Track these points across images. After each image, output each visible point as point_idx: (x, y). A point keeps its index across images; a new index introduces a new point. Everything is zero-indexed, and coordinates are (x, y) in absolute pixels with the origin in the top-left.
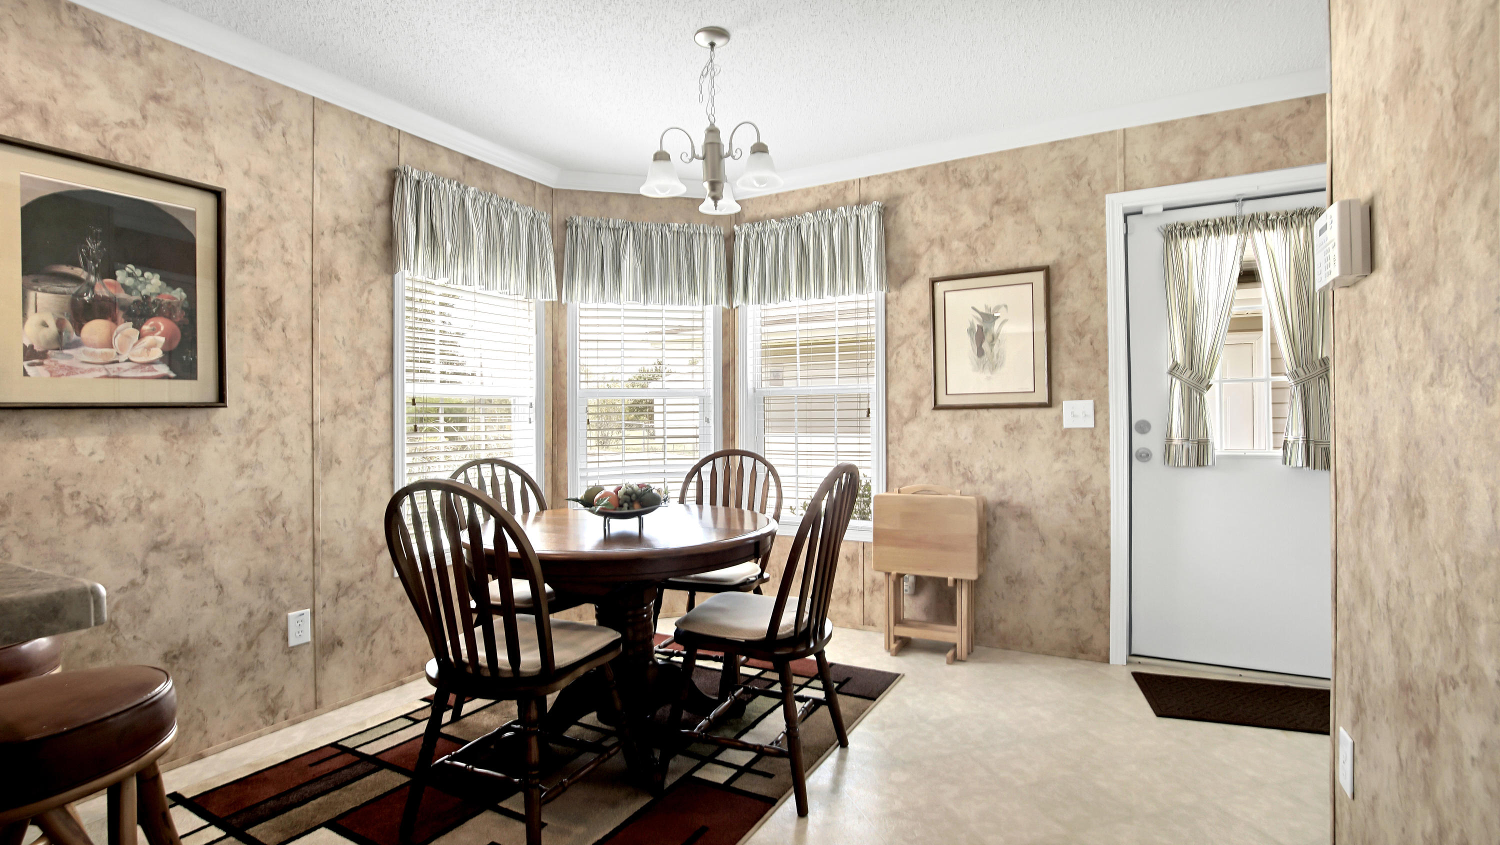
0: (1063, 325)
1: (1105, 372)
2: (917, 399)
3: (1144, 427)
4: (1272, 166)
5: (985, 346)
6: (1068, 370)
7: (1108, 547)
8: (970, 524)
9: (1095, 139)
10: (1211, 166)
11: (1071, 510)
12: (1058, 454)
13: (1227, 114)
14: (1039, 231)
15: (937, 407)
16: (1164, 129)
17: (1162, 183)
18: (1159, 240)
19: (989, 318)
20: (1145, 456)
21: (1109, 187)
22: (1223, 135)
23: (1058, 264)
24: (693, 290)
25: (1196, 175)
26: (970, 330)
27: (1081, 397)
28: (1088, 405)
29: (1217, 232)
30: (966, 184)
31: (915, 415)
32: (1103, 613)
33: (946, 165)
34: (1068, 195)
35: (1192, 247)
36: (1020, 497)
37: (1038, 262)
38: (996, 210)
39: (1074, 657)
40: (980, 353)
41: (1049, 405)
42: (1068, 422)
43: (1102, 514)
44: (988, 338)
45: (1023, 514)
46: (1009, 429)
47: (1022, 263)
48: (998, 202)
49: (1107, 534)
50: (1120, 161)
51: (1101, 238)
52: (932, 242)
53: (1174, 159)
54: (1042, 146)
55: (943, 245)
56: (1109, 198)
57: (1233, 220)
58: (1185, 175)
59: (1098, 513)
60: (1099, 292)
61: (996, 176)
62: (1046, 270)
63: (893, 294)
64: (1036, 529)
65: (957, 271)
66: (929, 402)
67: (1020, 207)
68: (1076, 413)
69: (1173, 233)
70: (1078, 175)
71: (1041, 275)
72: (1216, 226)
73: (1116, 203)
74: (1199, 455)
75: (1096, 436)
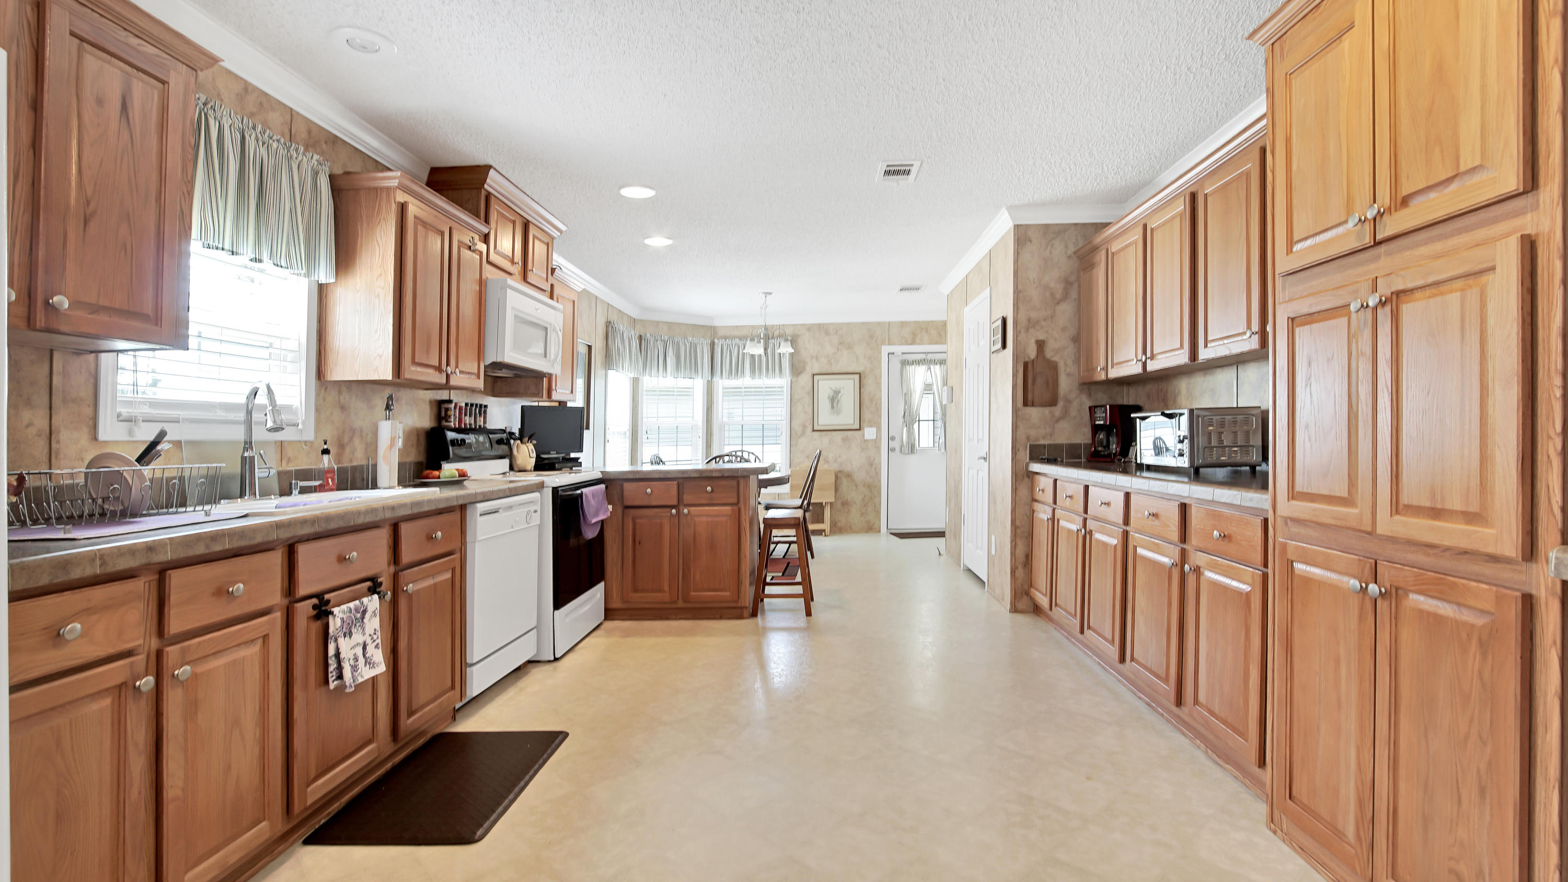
0: (865, 398)
1: (880, 417)
2: (804, 426)
3: (893, 438)
4: (936, 343)
5: (835, 404)
6: (867, 415)
7: (880, 486)
8: (832, 479)
9: (879, 324)
10: (918, 340)
11: (867, 472)
12: (863, 449)
14: (857, 358)
15: (814, 430)
16: (903, 324)
17: (902, 344)
18: (899, 365)
19: (837, 392)
20: (893, 450)
21: (883, 343)
22: (922, 329)
23: (864, 372)
24: (696, 371)
25: (913, 343)
26: (829, 397)
27: (871, 426)
28: (874, 430)
29: (919, 364)
30: (827, 333)
31: (804, 433)
32: (878, 513)
33: (819, 325)
34: (868, 344)
35: (911, 369)
36: (847, 468)
37: (856, 371)
38: (840, 346)
39: (867, 532)
40: (833, 407)
41: (860, 429)
42: (866, 437)
43: (878, 473)
44: (836, 401)
45: (849, 475)
46: (844, 440)
47: (850, 370)
48: (840, 343)
49: (880, 480)
50: (887, 334)
51: (880, 363)
52: (812, 357)
53: (906, 336)
54: (858, 323)
55: (817, 359)
56: (883, 347)
57: (924, 360)
58: (909, 342)
59: (877, 473)
60: (878, 384)
61: (840, 332)
62: (859, 374)
63: (795, 379)
64: (854, 481)
65: (823, 371)
66: (810, 428)
67: (850, 347)
68: (870, 433)
69: (905, 363)
70: (872, 337)
71: (857, 376)
72: (918, 362)
73: (886, 349)
74: (912, 449)
75: (877, 442)
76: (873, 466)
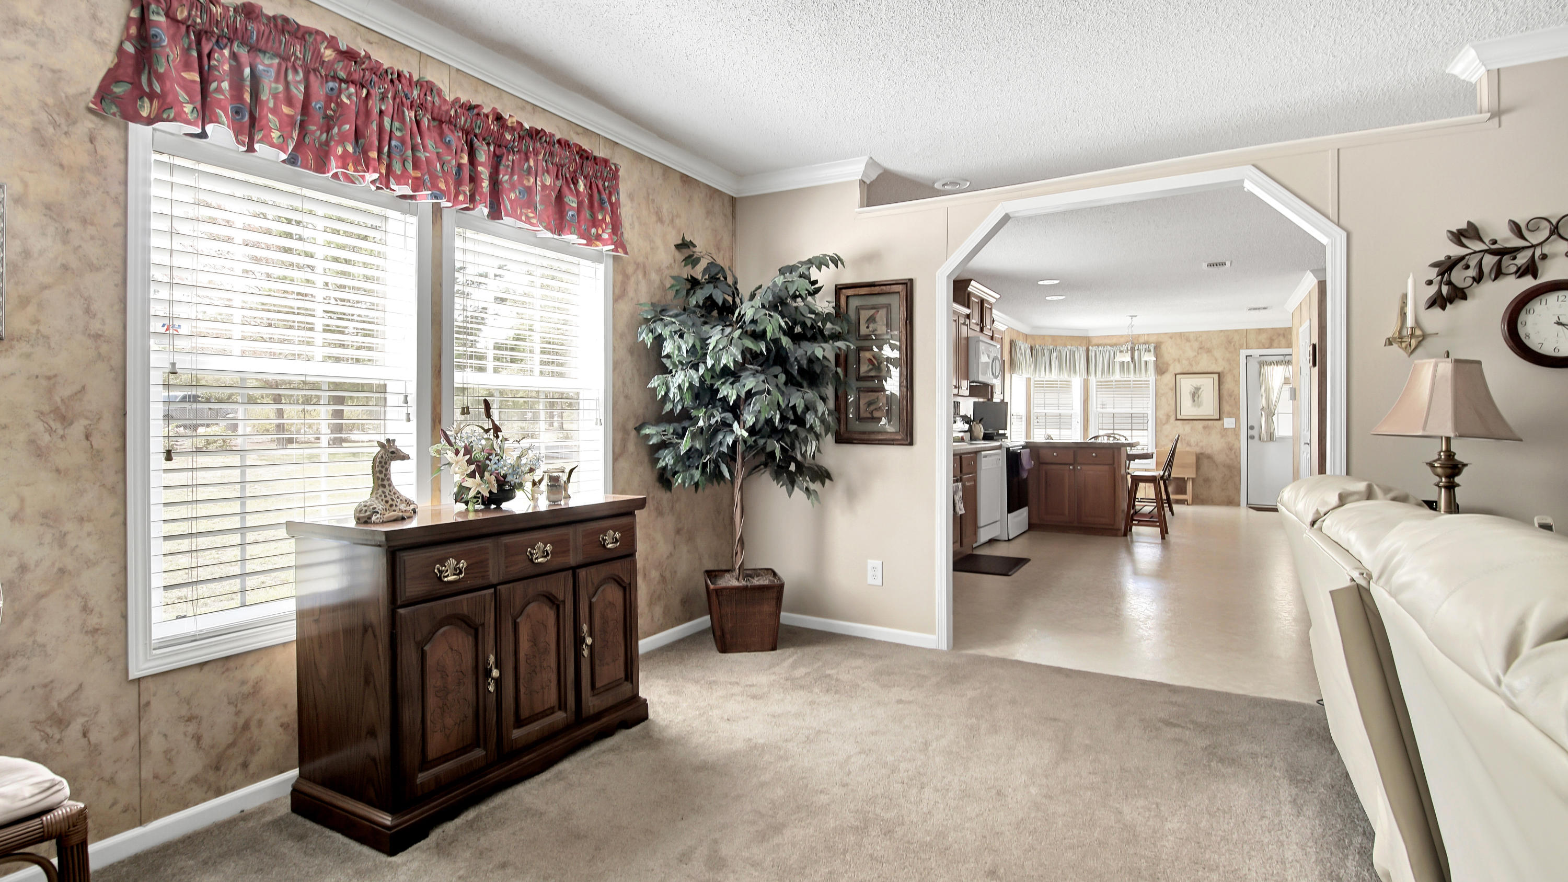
0: (1225, 393)
1: (1239, 409)
2: (1168, 416)
3: (1252, 428)
5: (1196, 398)
6: (1226, 408)
7: (1240, 468)
8: (1190, 458)
9: (1236, 331)
10: (1275, 344)
11: (1227, 456)
12: (1222, 436)
13: (1280, 328)
14: (1216, 360)
15: (1177, 419)
16: (1260, 331)
17: (1259, 348)
18: (1258, 366)
19: (1198, 389)
20: (1252, 437)
21: (1241, 347)
22: (1279, 335)
23: (1223, 372)
24: (1075, 372)
25: (1270, 347)
26: (1190, 393)
27: (1230, 417)
28: (1233, 420)
29: (1274, 364)
30: (1188, 340)
31: (1167, 421)
32: (1238, 489)
33: (1181, 333)
34: (1226, 349)
35: (1269, 369)
36: (1208, 451)
37: (1215, 371)
38: (1200, 351)
39: (1226, 504)
40: (1194, 401)
41: (1219, 419)
42: (1226, 426)
43: (1238, 456)
44: (1197, 396)
45: (1209, 457)
46: (1205, 428)
47: (1210, 370)
48: (1200, 348)
49: (1240, 463)
50: (1245, 339)
51: (1238, 365)
52: (1175, 360)
53: (1263, 341)
54: (1217, 331)
55: (1179, 362)
56: (1241, 351)
58: (1267, 346)
59: (1236, 457)
60: (1237, 382)
61: (1200, 339)
62: (1219, 374)
63: (1159, 377)
64: (1214, 462)
65: (1185, 371)
66: (1173, 417)
67: (1209, 351)
68: (1229, 423)
69: (1262, 364)
70: (1230, 342)
71: (1216, 376)
72: (1277, 363)
73: (1243, 353)
74: (1271, 437)
75: (1236, 432)
76: (1233, 450)
